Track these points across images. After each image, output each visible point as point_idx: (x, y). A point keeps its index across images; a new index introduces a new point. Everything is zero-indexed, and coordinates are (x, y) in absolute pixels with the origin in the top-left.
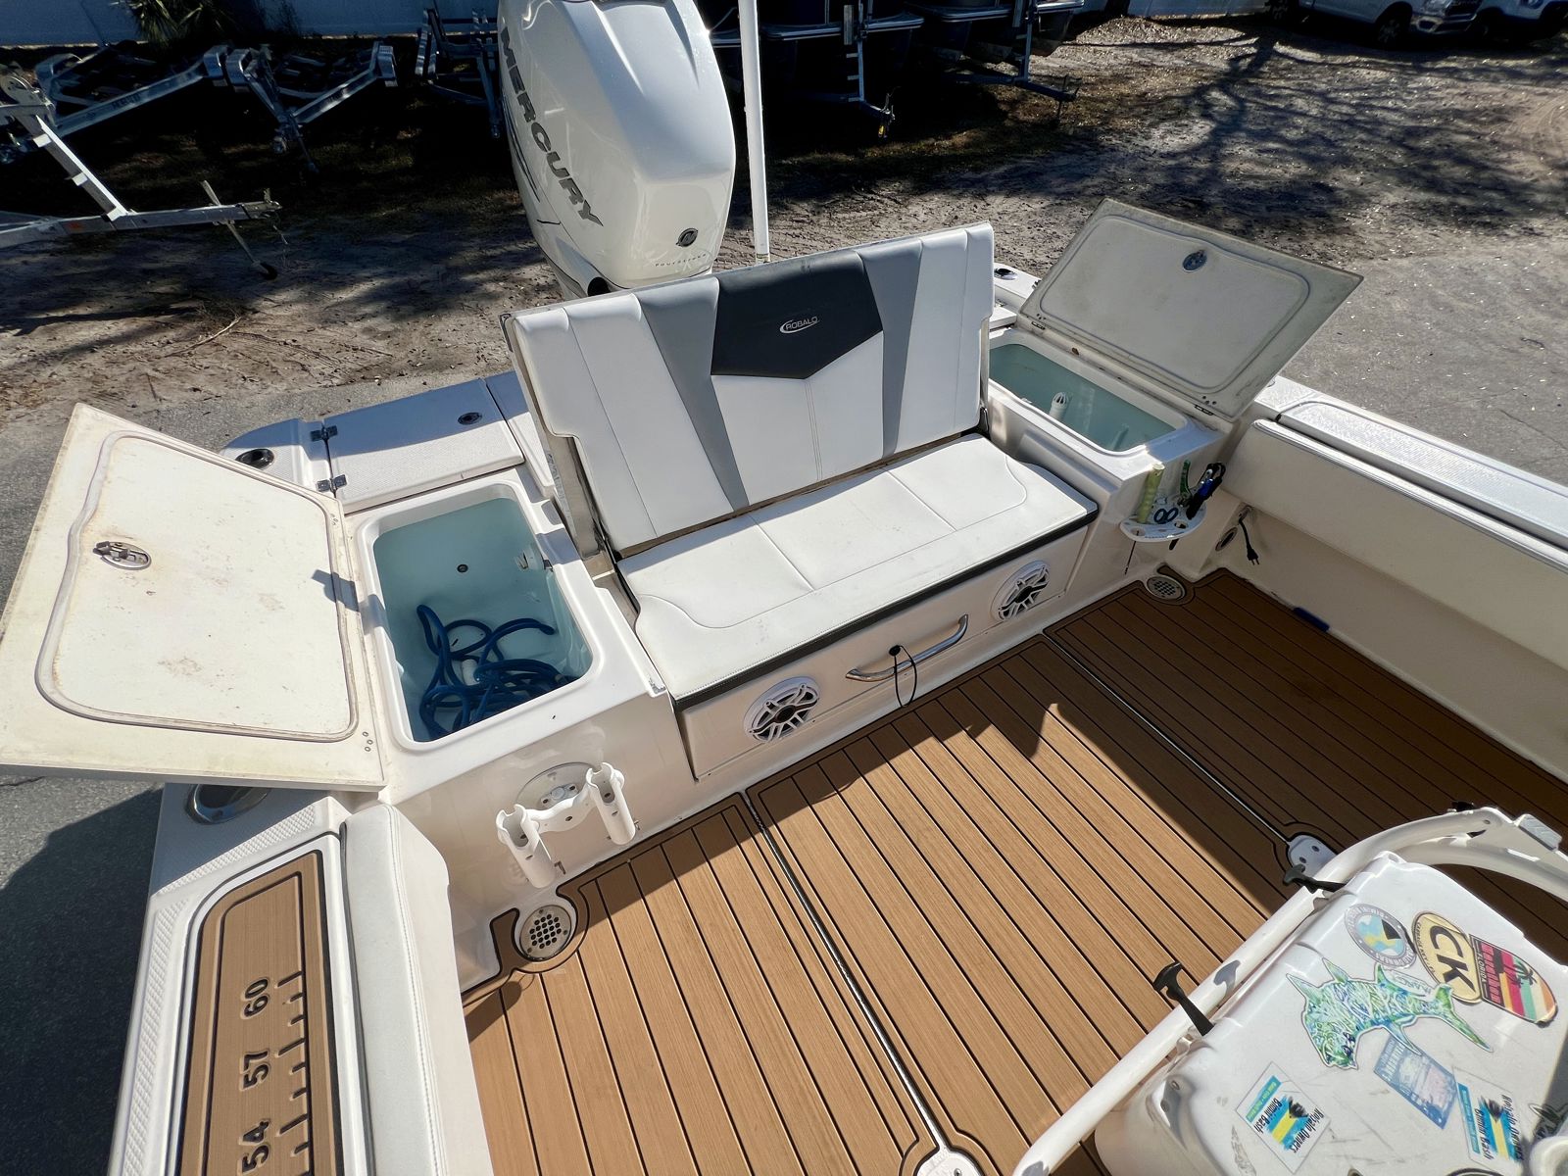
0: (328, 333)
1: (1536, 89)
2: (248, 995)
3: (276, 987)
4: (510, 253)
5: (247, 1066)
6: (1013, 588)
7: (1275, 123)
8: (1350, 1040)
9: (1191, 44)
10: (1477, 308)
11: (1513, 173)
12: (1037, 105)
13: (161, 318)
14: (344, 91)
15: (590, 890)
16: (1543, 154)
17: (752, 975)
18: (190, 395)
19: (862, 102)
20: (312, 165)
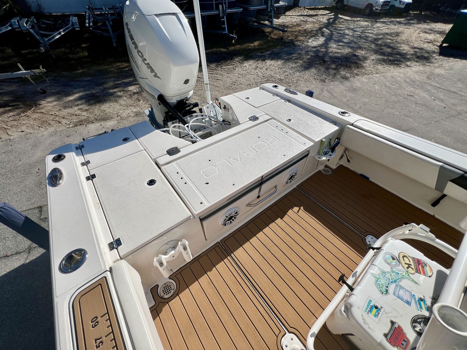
0: (66, 111)
1: (405, 27)
2: (92, 322)
3: (100, 318)
4: (124, 82)
5: (96, 343)
6: (288, 176)
7: (341, 37)
8: (387, 287)
9: (317, 15)
10: (396, 87)
11: (401, 50)
12: (277, 33)
13: (7, 109)
14: (62, 32)
15: (179, 276)
16: (408, 45)
17: (229, 294)
18: (20, 133)
19: (227, 33)
20: (53, 56)
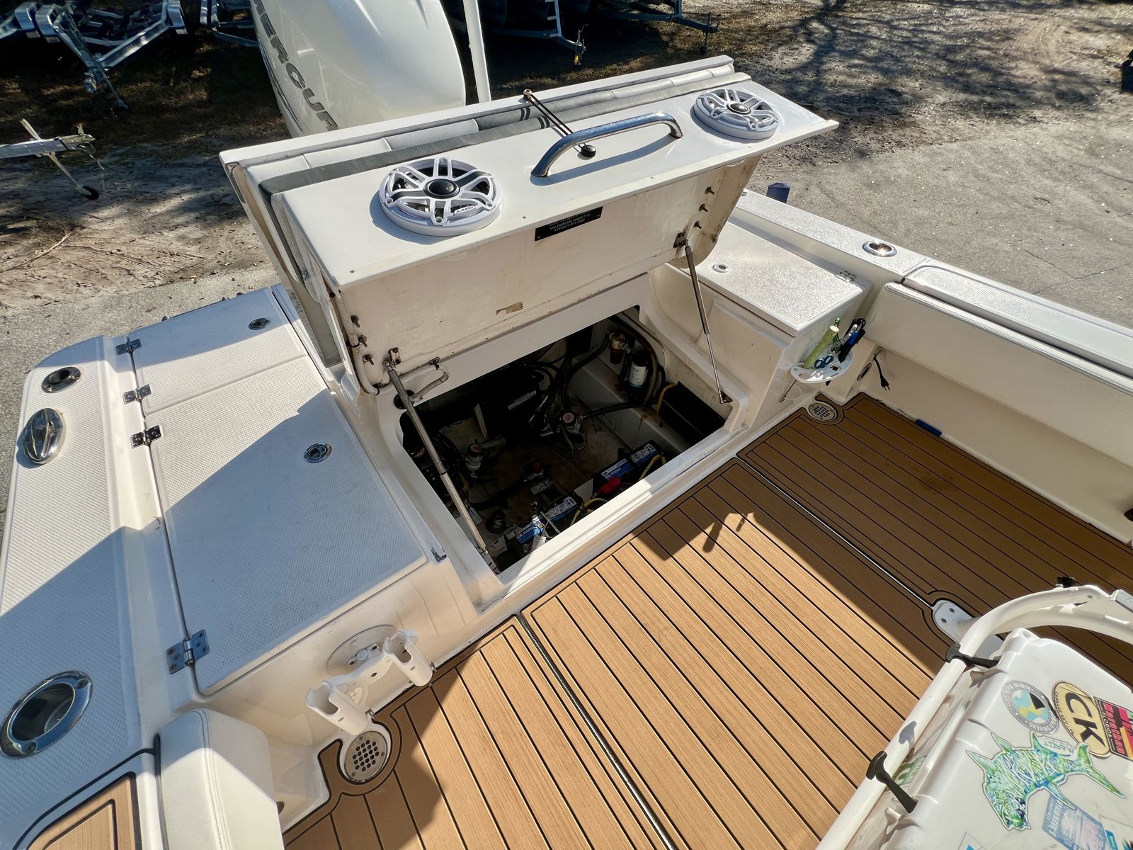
0: (148, 243)
1: (1030, 15)
7: (858, 45)
8: (1021, 803)
10: (1004, 177)
11: (1019, 77)
12: (689, 36)
14: (142, 38)
15: (400, 715)
16: (1038, 63)
18: (32, 301)
19: (560, 38)
20: (121, 101)
